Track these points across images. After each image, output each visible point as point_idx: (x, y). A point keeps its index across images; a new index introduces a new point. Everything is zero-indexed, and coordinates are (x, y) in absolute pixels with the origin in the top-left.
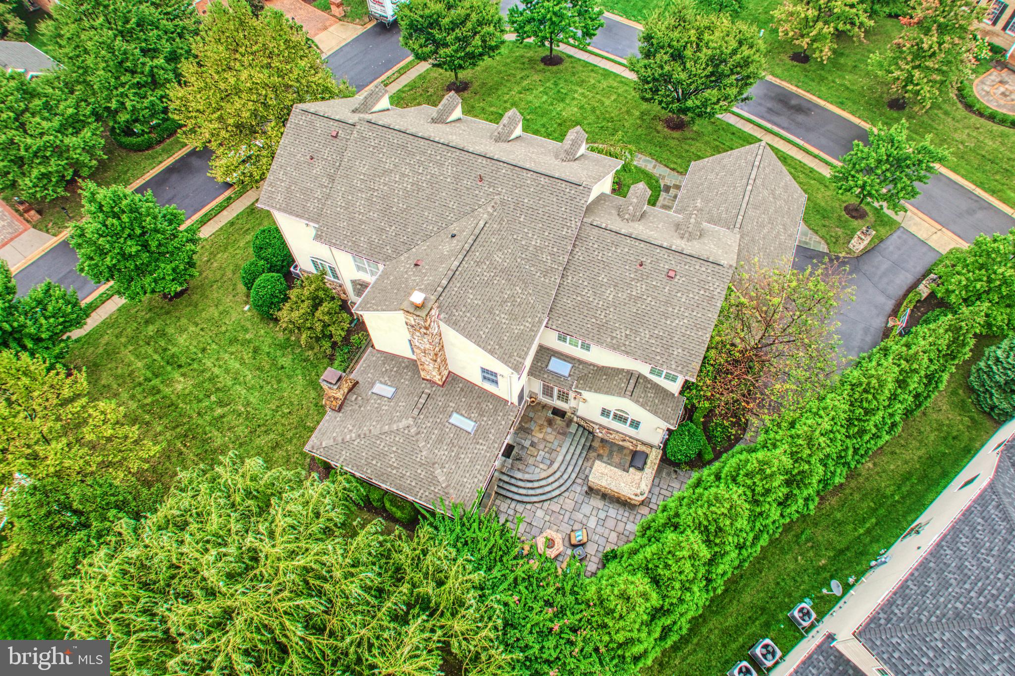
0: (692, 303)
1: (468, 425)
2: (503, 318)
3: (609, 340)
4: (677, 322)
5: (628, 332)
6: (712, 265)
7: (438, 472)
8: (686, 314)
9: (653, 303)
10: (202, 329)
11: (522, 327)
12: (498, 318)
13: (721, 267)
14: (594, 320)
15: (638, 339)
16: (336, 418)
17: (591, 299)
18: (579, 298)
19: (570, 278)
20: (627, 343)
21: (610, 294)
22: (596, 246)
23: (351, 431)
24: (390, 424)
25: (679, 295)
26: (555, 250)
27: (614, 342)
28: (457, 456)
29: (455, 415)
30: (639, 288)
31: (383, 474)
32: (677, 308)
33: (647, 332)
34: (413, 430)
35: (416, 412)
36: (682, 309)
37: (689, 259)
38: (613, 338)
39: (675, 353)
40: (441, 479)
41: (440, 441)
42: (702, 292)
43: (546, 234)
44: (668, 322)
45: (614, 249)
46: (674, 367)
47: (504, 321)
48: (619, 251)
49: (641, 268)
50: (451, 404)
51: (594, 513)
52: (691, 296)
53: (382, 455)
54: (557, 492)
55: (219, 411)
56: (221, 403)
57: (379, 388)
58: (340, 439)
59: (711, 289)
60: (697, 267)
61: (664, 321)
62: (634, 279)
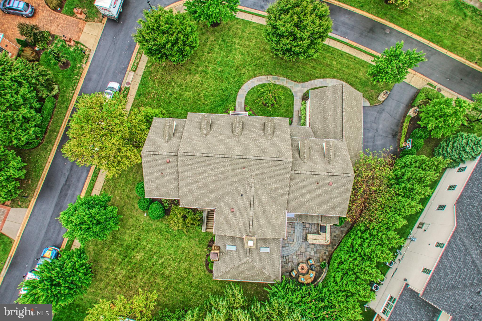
0: (340, 192)
1: (267, 250)
2: (274, 221)
4: (336, 199)
5: (318, 207)
7: (264, 271)
8: (339, 196)
9: (325, 195)
12: (272, 223)
14: (304, 206)
15: (322, 208)
16: (218, 263)
17: (301, 199)
18: (297, 200)
19: (291, 194)
20: (318, 210)
21: (308, 196)
22: (298, 180)
23: (227, 267)
24: (240, 261)
25: (335, 190)
26: (284, 188)
28: (268, 262)
29: (261, 248)
31: (245, 278)
32: (335, 195)
33: (325, 205)
34: (250, 261)
35: (248, 254)
36: (337, 195)
37: (336, 177)
38: (313, 210)
39: (337, 209)
40: (266, 273)
41: (260, 260)
42: (343, 187)
43: (278, 182)
44: (333, 200)
45: (306, 180)
46: (337, 214)
48: (308, 180)
49: (318, 184)
50: (258, 245)
51: (312, 250)
52: (340, 189)
53: (242, 272)
57: (229, 248)
58: (224, 272)
59: (347, 185)
60: (340, 179)
61: (331, 200)
62: (316, 189)
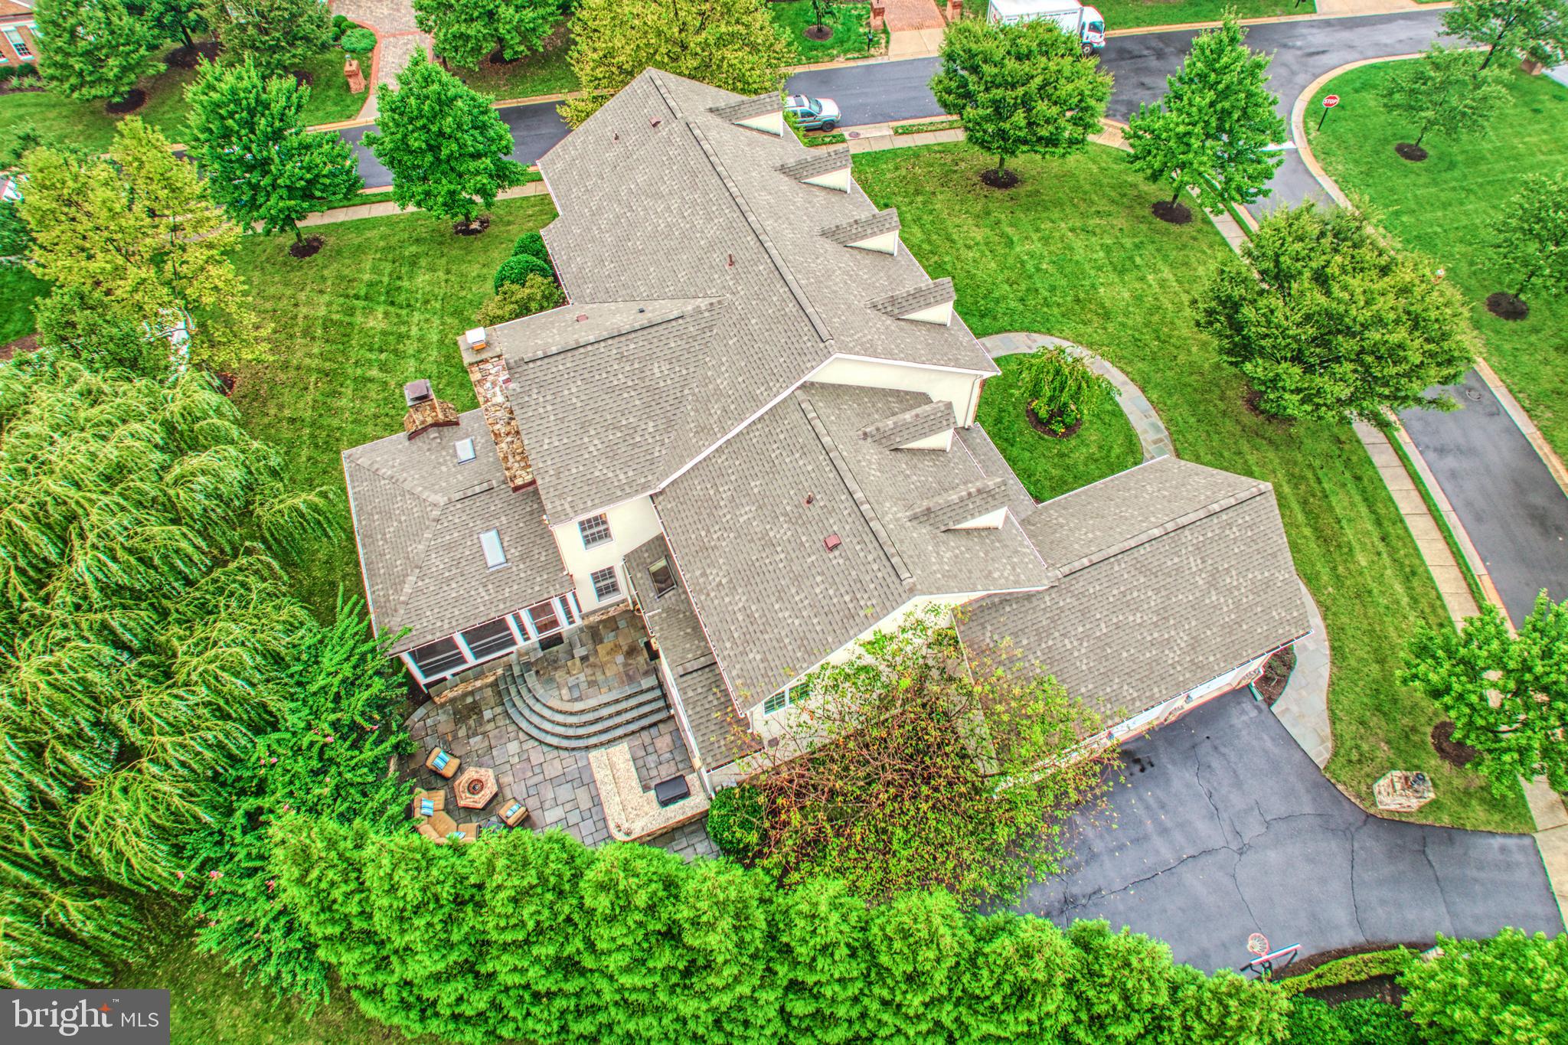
0: (824, 602)
1: (494, 555)
2: (595, 445)
3: (698, 573)
4: (787, 614)
5: (724, 581)
6: (890, 569)
7: (412, 579)
8: (805, 614)
9: (781, 565)
10: (447, 281)
11: (610, 475)
12: (586, 440)
13: (897, 581)
14: (703, 533)
15: (727, 600)
16: (399, 444)
17: (722, 503)
18: (712, 492)
19: (724, 457)
20: (712, 594)
21: (747, 512)
22: (782, 437)
23: (392, 467)
24: (425, 488)
25: (819, 579)
26: (732, 407)
27: (701, 580)
28: (449, 580)
29: (493, 533)
30: (782, 532)
31: (371, 536)
32: (802, 596)
33: (744, 599)
34: (436, 513)
35: (460, 495)
36: (806, 602)
37: (868, 538)
38: (704, 574)
39: (751, 656)
40: (407, 590)
41: (449, 547)
42: (847, 598)
43: (740, 379)
44: (777, 607)
45: (797, 455)
46: (734, 673)
47: (592, 449)
48: (801, 463)
49: (805, 505)
50: (503, 518)
51: (569, 806)
52: (831, 592)
53: (388, 515)
54: (555, 741)
55: (374, 373)
56: (383, 367)
57: (463, 444)
59: (862, 603)
60: (870, 558)
61: (773, 599)
62: (786, 514)
